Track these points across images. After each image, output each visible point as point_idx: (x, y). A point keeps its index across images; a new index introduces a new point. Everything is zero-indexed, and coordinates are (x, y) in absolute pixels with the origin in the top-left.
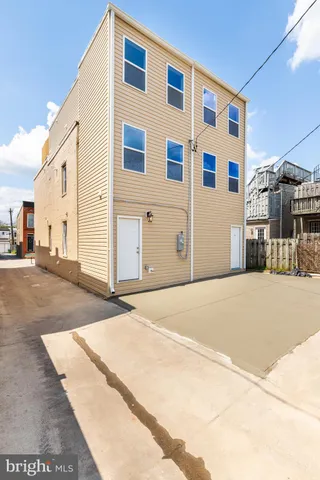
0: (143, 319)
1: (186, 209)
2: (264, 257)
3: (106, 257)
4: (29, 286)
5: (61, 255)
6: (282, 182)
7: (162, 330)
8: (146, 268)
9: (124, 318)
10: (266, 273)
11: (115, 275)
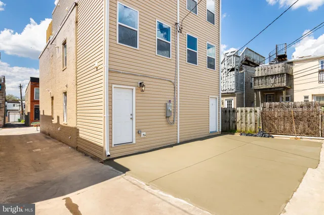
0: (136, 181)
1: (173, 81)
2: (234, 122)
3: (102, 123)
4: (30, 151)
5: (61, 123)
6: (245, 64)
7: (156, 192)
8: (139, 132)
9: (119, 180)
10: (237, 135)
11: (111, 139)
